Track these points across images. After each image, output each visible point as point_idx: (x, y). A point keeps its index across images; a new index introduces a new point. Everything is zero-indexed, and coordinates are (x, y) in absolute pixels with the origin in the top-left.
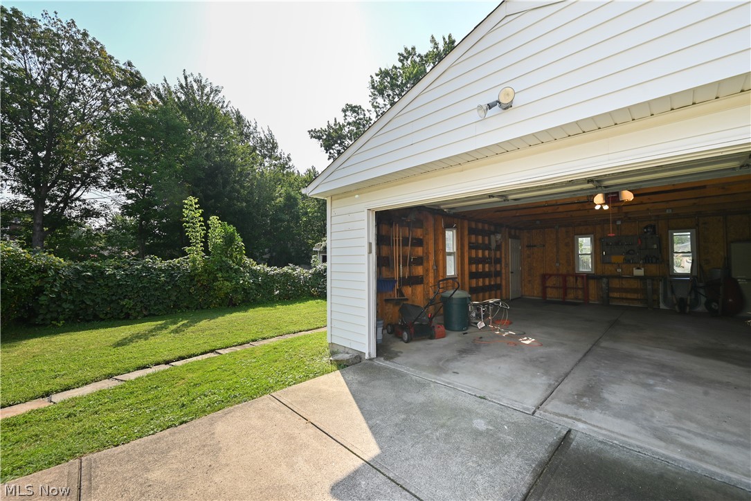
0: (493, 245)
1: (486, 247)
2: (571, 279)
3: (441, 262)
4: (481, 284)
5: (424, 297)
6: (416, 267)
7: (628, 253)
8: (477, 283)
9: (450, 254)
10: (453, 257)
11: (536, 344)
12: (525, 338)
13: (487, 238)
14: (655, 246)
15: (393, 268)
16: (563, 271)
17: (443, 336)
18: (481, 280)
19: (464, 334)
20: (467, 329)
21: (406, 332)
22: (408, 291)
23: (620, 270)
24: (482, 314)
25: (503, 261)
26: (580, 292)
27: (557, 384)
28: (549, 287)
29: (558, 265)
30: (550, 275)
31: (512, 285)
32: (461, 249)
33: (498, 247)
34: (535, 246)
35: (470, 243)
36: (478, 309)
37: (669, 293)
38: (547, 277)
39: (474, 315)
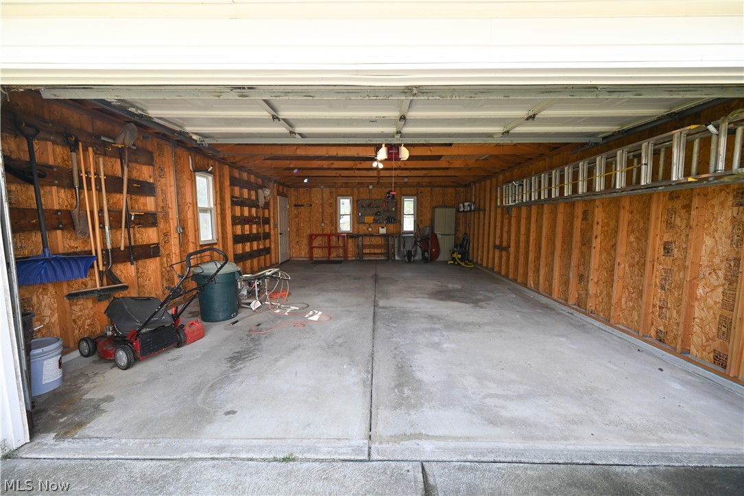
0: (262, 202)
1: (253, 204)
2: (334, 238)
3: (190, 222)
4: (248, 249)
5: (163, 277)
6: (143, 229)
7: (376, 214)
8: (243, 248)
9: (205, 210)
10: (209, 215)
11: (325, 318)
12: (311, 313)
13: (253, 193)
14: (394, 209)
15: (86, 233)
16: (327, 231)
17: (201, 335)
18: (248, 244)
19: (234, 323)
20: (237, 315)
21: (124, 349)
22: (126, 272)
23: (370, 229)
24: (257, 289)
25: (272, 221)
26: (341, 251)
27: (370, 376)
28: (315, 247)
29: (323, 225)
30: (317, 236)
31: (281, 248)
32: (221, 204)
33: (267, 205)
34: (302, 206)
35: (232, 197)
36: (250, 284)
37: (402, 247)
38: (313, 237)
39: (245, 292)
